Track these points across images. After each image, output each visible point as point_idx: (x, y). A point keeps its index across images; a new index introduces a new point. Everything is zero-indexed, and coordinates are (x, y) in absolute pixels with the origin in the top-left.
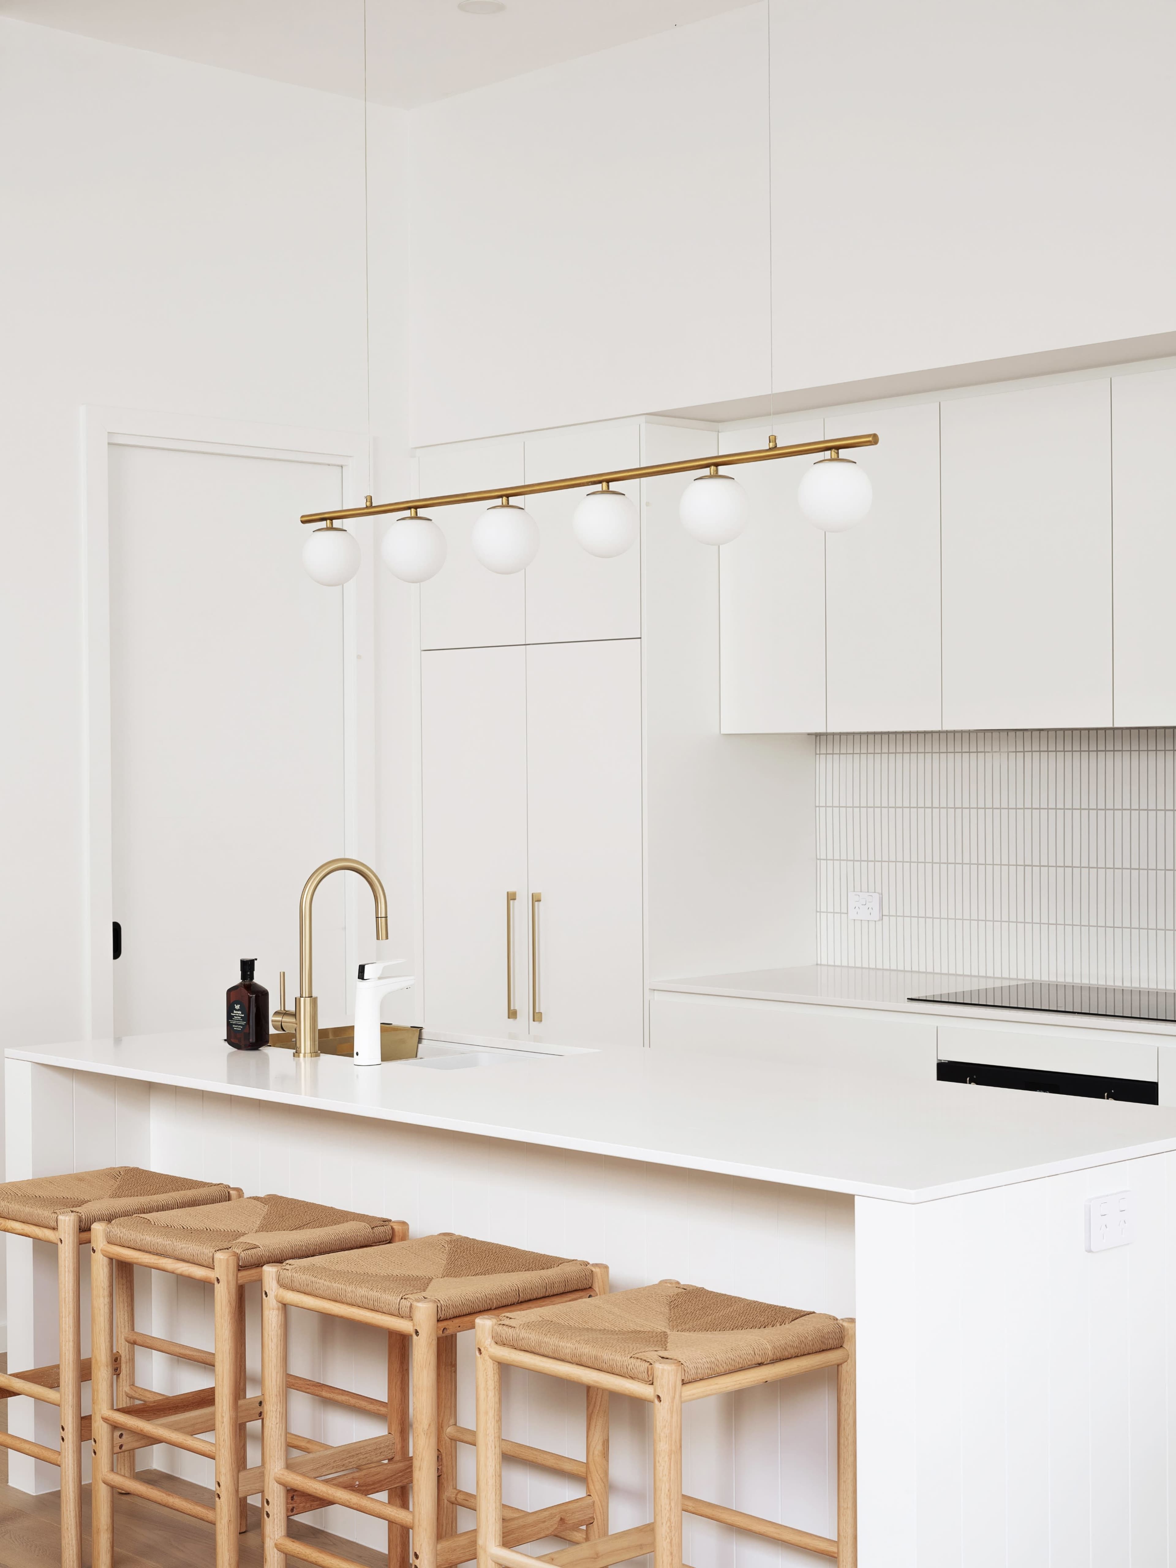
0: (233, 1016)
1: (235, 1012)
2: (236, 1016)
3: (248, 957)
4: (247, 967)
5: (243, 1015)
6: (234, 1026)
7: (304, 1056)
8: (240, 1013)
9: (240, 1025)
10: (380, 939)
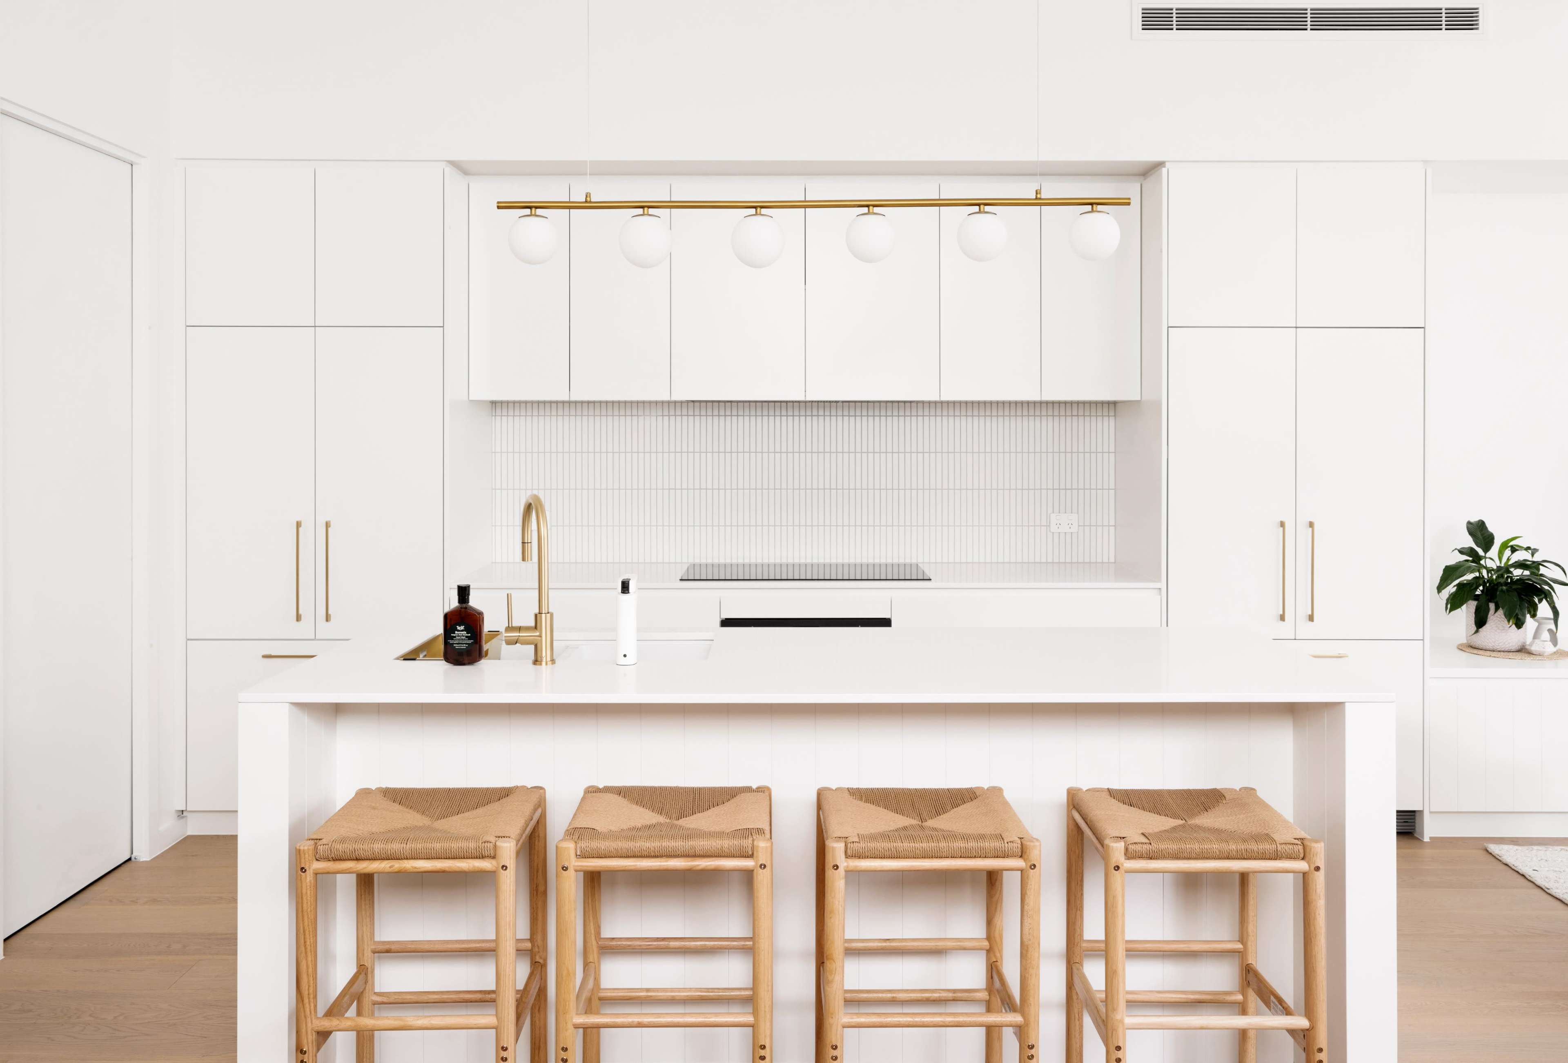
0: (455, 637)
1: (456, 632)
2: (458, 636)
3: (463, 583)
4: (463, 592)
5: (470, 635)
6: (454, 645)
7: (546, 664)
8: (466, 633)
9: (465, 644)
10: (526, 560)
